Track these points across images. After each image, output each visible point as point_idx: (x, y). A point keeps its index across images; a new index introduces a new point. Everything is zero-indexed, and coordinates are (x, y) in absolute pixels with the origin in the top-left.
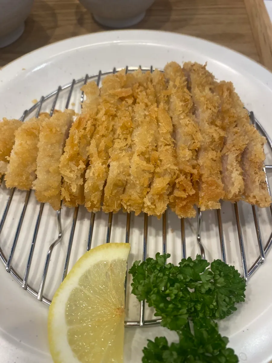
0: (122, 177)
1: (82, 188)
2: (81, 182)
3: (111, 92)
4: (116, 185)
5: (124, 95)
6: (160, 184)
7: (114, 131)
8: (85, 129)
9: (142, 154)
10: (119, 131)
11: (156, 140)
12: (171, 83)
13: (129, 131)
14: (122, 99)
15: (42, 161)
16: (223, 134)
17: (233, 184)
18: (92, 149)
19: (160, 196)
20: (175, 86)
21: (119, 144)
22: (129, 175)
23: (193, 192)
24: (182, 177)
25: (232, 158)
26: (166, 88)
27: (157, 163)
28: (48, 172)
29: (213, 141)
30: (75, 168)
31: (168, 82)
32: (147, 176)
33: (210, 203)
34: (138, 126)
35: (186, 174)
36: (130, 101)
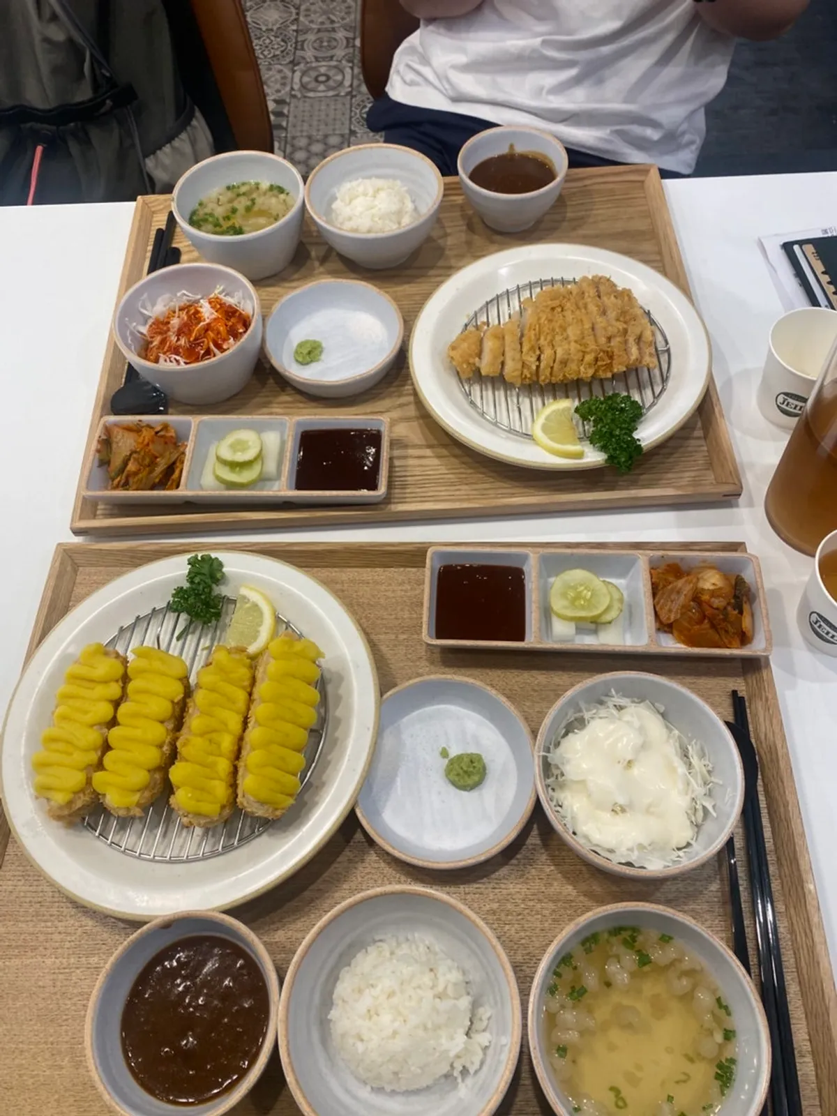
0: (566, 357)
1: (538, 367)
2: (537, 363)
3: (545, 304)
4: (561, 362)
5: (554, 305)
6: (589, 358)
7: (553, 330)
8: (534, 330)
9: (576, 342)
10: (557, 330)
11: (582, 333)
12: (587, 294)
13: (564, 329)
14: (553, 309)
15: (509, 355)
16: (625, 326)
17: (632, 355)
18: (542, 342)
19: (590, 365)
20: (589, 296)
21: (558, 338)
22: (570, 354)
23: (609, 361)
24: (602, 354)
25: (631, 340)
26: (583, 298)
27: (586, 345)
28: (513, 360)
29: (619, 331)
30: (533, 355)
31: (583, 293)
32: (581, 354)
33: (620, 367)
34: (569, 325)
35: (604, 352)
36: (559, 310)
